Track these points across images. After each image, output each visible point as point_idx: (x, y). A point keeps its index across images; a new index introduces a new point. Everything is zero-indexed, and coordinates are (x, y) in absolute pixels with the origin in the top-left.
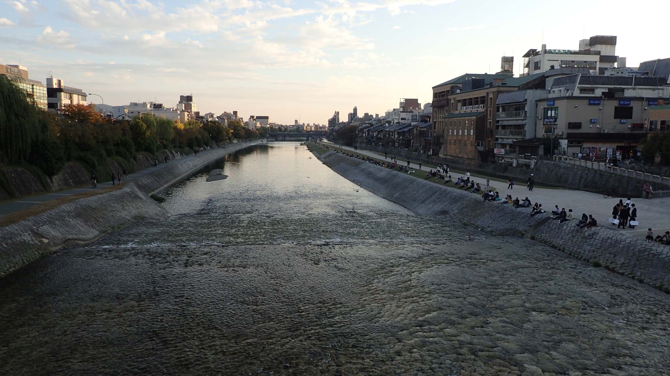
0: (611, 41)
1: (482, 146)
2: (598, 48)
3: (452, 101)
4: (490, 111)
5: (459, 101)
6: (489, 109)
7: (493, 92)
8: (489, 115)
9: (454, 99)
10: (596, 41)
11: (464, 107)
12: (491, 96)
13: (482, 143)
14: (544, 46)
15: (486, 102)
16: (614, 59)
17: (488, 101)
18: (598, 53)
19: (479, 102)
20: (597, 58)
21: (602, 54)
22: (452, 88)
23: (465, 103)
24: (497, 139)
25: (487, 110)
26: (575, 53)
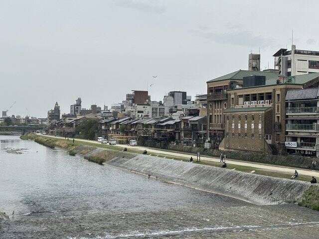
1: (270, 139)
3: (233, 96)
4: (278, 106)
5: (241, 96)
6: (276, 105)
7: (281, 89)
8: (276, 110)
9: (235, 94)
11: (247, 102)
12: (278, 92)
13: (270, 136)
14: (294, 47)
15: (273, 98)
17: (275, 97)
19: (265, 98)
22: (232, 83)
23: (247, 98)
24: (287, 133)
25: (274, 105)
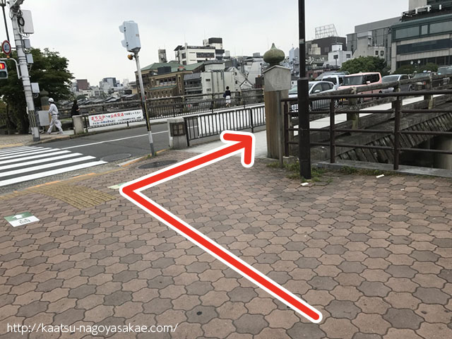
0: (219, 41)
2: (214, 45)
3: (152, 80)
4: (180, 84)
5: (157, 80)
7: (180, 74)
8: (179, 87)
9: (154, 78)
10: (212, 41)
11: (162, 84)
12: (179, 76)
14: (186, 44)
15: (176, 80)
16: (222, 51)
18: (214, 48)
19: (172, 80)
20: (214, 51)
21: (216, 48)
22: (151, 72)
23: (161, 81)
25: (178, 84)
26: (201, 48)
